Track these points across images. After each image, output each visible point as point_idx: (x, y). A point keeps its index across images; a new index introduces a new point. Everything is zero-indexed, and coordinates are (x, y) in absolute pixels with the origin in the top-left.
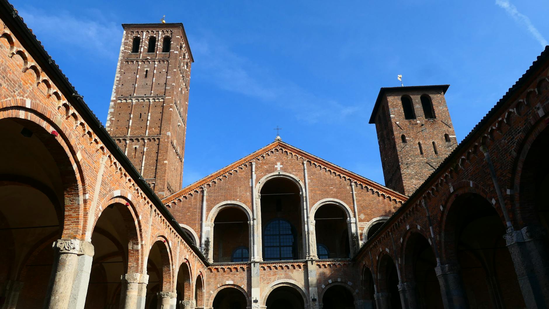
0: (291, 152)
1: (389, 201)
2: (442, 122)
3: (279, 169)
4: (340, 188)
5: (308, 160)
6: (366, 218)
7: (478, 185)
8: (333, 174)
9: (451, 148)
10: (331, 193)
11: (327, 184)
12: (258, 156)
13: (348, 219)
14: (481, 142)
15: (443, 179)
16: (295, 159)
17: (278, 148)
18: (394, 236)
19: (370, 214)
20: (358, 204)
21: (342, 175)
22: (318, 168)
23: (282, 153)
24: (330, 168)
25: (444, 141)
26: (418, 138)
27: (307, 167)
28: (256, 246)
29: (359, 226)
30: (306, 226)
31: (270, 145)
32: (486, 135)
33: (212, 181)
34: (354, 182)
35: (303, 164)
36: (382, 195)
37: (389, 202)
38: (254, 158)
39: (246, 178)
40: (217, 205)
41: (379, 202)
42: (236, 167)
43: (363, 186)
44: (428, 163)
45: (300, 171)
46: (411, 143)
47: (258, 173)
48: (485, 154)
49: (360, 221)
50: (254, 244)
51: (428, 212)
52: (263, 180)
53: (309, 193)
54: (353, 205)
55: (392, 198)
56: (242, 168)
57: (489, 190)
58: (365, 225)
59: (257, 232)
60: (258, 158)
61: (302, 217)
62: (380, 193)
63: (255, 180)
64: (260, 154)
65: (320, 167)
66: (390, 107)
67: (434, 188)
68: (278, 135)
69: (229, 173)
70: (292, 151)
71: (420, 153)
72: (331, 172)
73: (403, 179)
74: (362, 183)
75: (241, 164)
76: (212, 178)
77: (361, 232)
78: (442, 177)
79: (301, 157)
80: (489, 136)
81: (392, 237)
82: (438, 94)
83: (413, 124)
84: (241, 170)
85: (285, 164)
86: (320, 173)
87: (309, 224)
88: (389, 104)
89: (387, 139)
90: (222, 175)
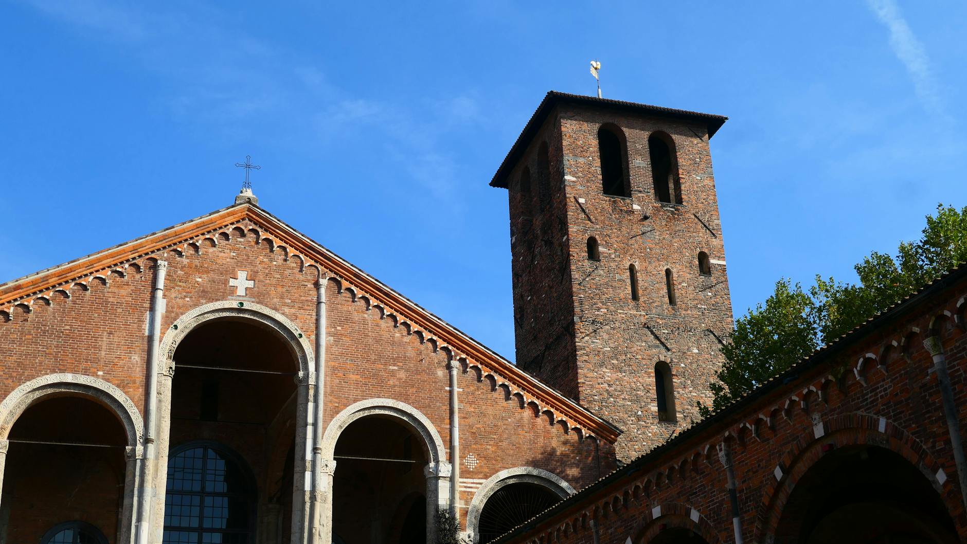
0: (284, 245)
1: (547, 424)
2: (696, 216)
3: (241, 292)
4: (418, 372)
5: (333, 275)
6: (481, 467)
7: (903, 432)
8: (402, 327)
9: (710, 294)
10: (391, 382)
11: (380, 356)
12: (180, 242)
13: (432, 465)
14: (930, 327)
15: (797, 399)
16: (293, 269)
17: (246, 227)
18: (601, 532)
19: (492, 456)
20: (463, 422)
21: (427, 335)
22: (358, 303)
23: (257, 243)
24: (396, 310)
25: (696, 272)
26: (631, 252)
27: (326, 297)
28: (145, 526)
29: (459, 488)
30: (308, 475)
31: (220, 213)
32: (947, 313)
33: (16, 303)
34: (458, 358)
35: (317, 285)
36: (533, 405)
37: (549, 427)
38: (164, 248)
39: (134, 308)
40: (28, 383)
41: (520, 424)
42: (101, 267)
43: (483, 372)
44: (648, 328)
45: (306, 307)
46: (612, 264)
47: (173, 296)
48: (936, 360)
49: (465, 473)
50: (139, 519)
51: (733, 477)
52: (188, 321)
53: (326, 375)
54: (448, 426)
55: (558, 416)
56: (121, 274)
57: (934, 447)
58: (478, 488)
59: (153, 480)
60: (179, 249)
61: (297, 449)
62: (525, 400)
63: (163, 318)
64: (186, 235)
65: (367, 301)
66: (565, 152)
67: (765, 419)
68: (247, 185)
69: (76, 284)
70: (287, 243)
71: (631, 297)
72: (396, 321)
73: (578, 363)
74: (481, 364)
75: (120, 260)
76: (16, 294)
77: (464, 506)
78: (797, 396)
79: (313, 262)
80: (955, 316)
81: (594, 534)
82: (695, 138)
83: (621, 210)
84: (118, 279)
85: (261, 278)
86: (364, 319)
87: (319, 469)
88: (564, 143)
89: (543, 242)
90: (54, 287)
